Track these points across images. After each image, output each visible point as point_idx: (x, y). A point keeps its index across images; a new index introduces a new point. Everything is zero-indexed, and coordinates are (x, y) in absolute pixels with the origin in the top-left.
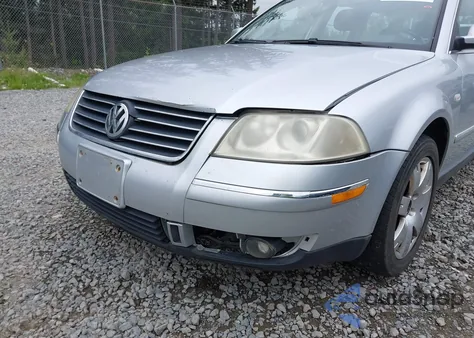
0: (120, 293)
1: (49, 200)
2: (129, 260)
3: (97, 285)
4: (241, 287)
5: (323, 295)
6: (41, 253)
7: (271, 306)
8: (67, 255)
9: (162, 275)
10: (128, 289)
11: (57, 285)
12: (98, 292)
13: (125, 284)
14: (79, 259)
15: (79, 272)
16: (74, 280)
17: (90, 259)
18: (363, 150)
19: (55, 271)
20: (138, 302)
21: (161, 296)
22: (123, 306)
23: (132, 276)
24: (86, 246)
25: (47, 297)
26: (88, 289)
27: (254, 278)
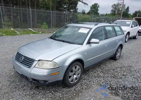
0: (21, 88)
1: (12, 69)
2: (24, 82)
3: (18, 87)
4: (43, 88)
5: (57, 90)
6: (9, 81)
7: (47, 91)
8: (13, 81)
9: (30, 85)
10: (23, 88)
11: (11, 87)
12: (17, 88)
13: (23, 87)
14: (15, 82)
15: (15, 84)
16: (14, 86)
17: (17, 82)
18: (58, 67)
19: (11, 84)
20: (24, 90)
21: (28, 89)
22: (21, 90)
23: (24, 85)
24: (17, 80)
25: (9, 89)
26: (16, 88)
27: (46, 87)
